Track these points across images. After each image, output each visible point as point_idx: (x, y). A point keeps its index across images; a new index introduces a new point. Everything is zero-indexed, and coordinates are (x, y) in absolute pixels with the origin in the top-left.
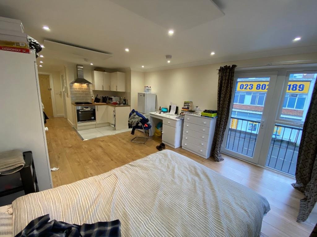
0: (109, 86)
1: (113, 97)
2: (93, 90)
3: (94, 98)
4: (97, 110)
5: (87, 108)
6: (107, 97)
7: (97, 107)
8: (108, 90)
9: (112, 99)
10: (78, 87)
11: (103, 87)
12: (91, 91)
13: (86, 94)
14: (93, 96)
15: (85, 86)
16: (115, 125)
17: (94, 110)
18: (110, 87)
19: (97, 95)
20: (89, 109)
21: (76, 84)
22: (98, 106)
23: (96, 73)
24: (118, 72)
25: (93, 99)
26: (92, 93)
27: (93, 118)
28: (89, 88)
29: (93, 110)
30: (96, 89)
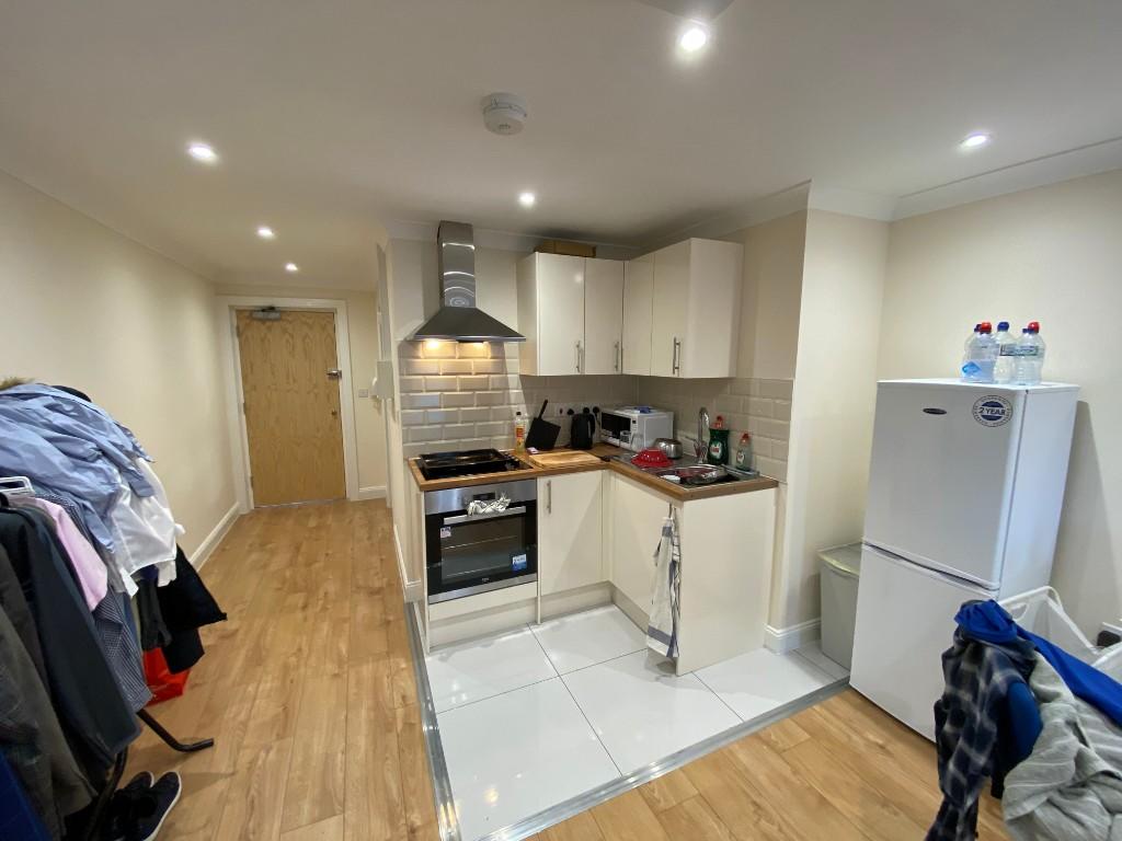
0: (616, 346)
1: (635, 414)
2: (523, 377)
3: (524, 423)
4: (549, 507)
5: (490, 497)
6: (596, 410)
7: (549, 484)
8: (608, 370)
9: (625, 424)
10: (443, 365)
11: (581, 353)
12: (514, 380)
13: (487, 401)
14: (523, 408)
15: (479, 351)
16: (672, 642)
17: (532, 506)
18: (618, 349)
19: (546, 402)
20: (498, 507)
21: (434, 346)
22: (555, 479)
23: (545, 267)
24: (694, 241)
25: (519, 432)
26: (515, 392)
27: (520, 560)
28: (503, 364)
29: (522, 509)
30: (544, 370)
